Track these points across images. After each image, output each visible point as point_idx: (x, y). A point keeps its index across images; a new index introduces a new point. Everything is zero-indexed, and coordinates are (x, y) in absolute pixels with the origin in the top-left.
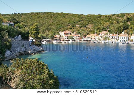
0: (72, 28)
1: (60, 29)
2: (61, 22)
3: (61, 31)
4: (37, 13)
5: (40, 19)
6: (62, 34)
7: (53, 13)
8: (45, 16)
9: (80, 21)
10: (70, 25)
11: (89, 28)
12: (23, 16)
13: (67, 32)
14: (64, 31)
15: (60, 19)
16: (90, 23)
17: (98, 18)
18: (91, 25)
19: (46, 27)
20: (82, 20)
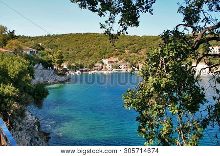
0: (119, 54)
1: (104, 55)
2: (105, 46)
3: (105, 58)
4: (77, 35)
5: (79, 42)
6: (106, 61)
7: (97, 34)
8: (85, 39)
9: (130, 45)
10: (117, 50)
11: (141, 54)
12: (58, 39)
13: (112, 59)
14: (108, 58)
15: (105, 42)
16: (143, 46)
17: (155, 40)
18: (145, 50)
19: (87, 52)
20: (133, 43)
